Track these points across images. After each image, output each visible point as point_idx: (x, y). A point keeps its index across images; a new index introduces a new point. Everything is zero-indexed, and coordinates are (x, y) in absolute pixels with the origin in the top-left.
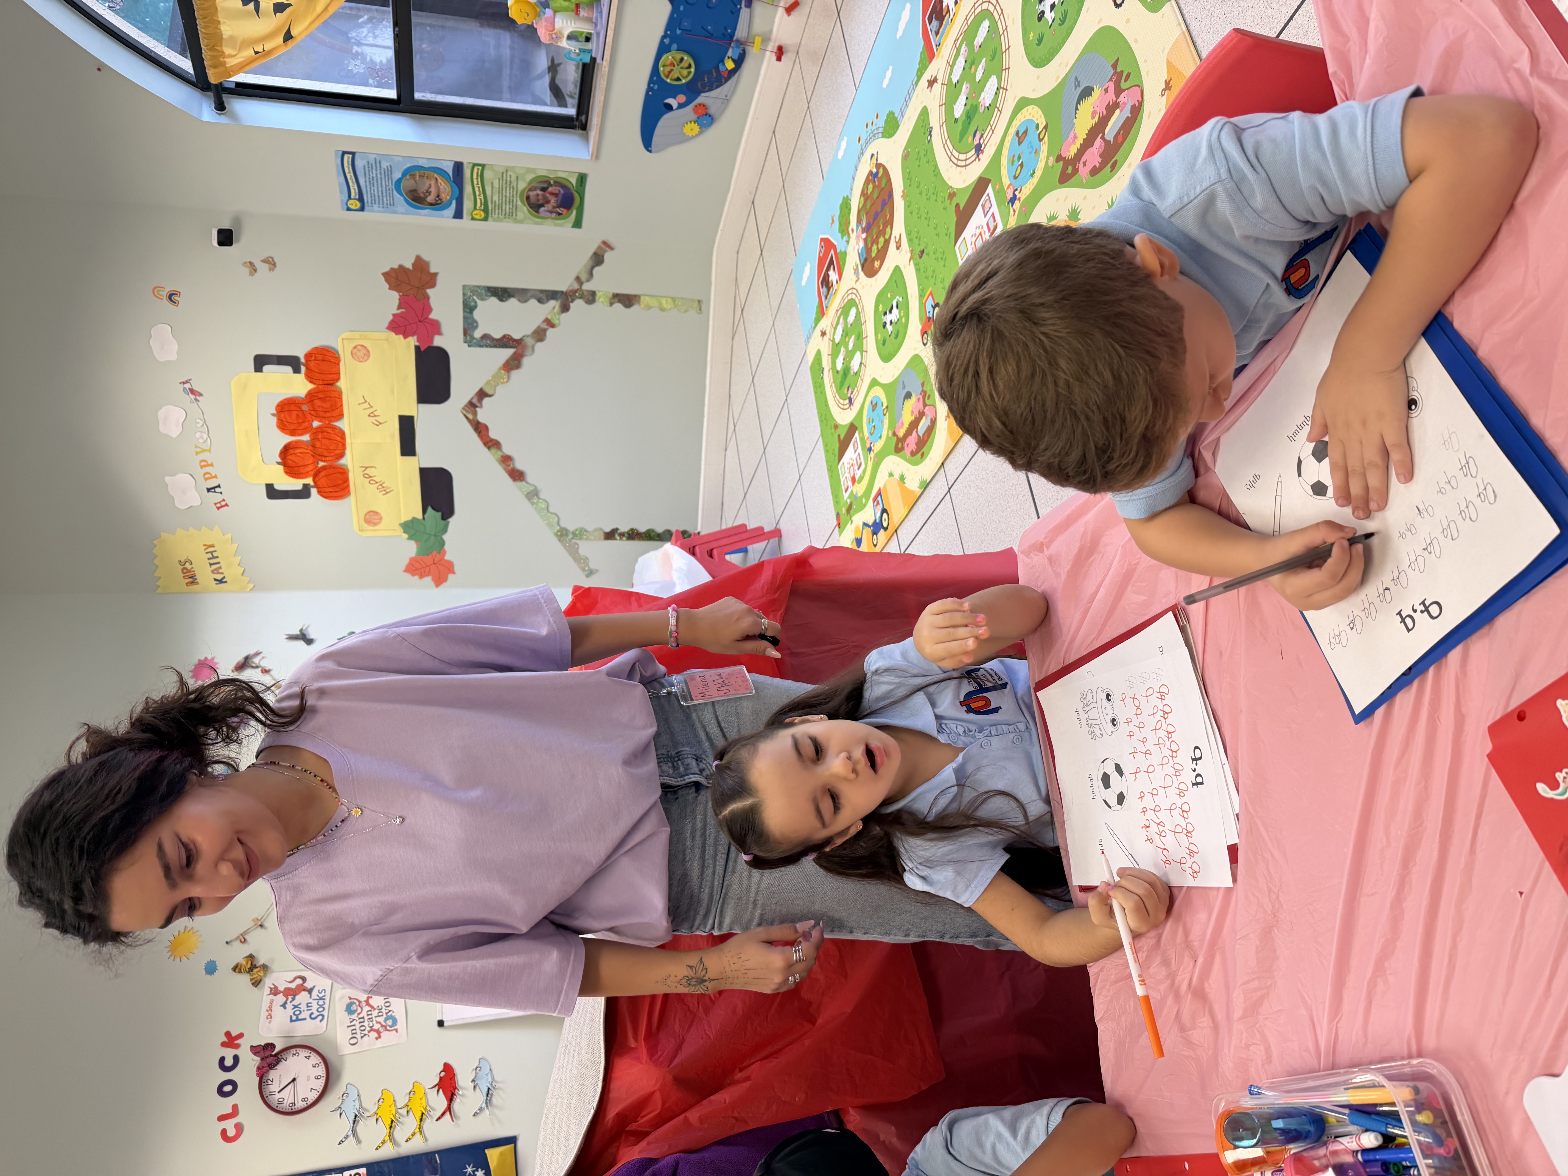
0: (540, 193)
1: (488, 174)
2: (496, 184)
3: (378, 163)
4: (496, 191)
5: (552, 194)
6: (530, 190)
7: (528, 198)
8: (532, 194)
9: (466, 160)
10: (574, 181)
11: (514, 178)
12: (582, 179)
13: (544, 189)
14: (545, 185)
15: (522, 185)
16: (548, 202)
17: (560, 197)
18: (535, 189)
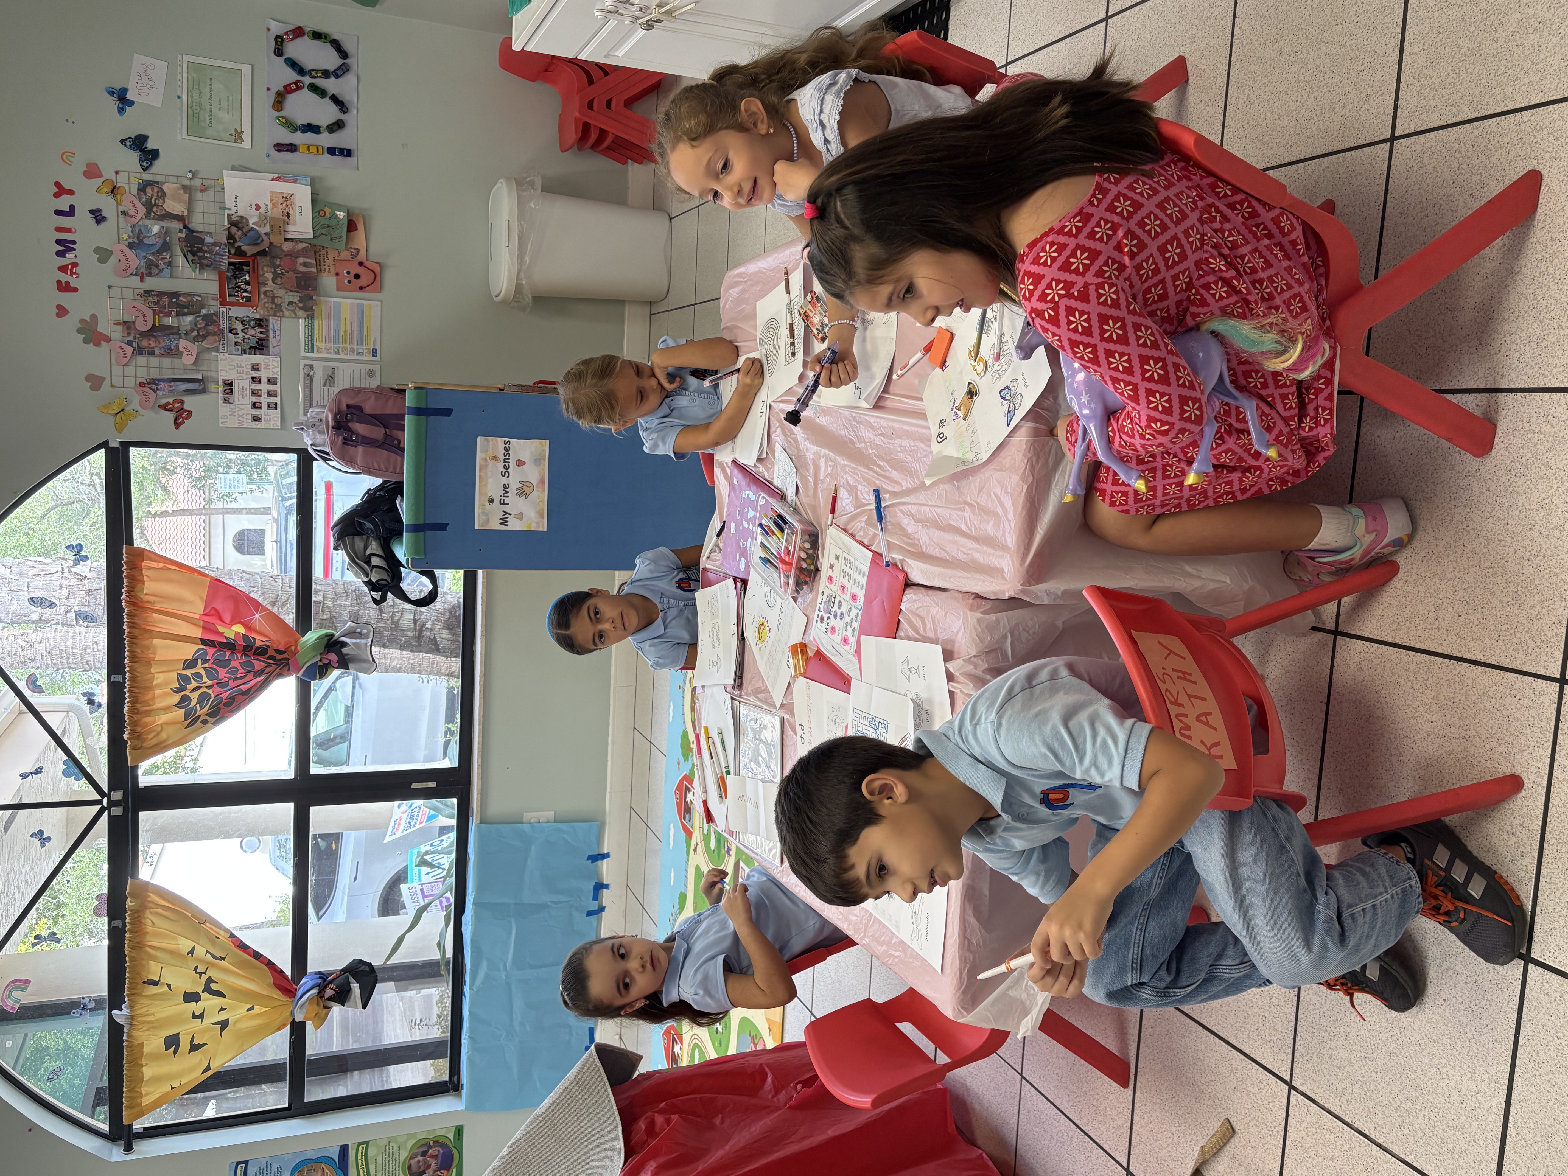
0: (421, 1158)
1: (372, 1152)
2: (379, 1161)
3: (269, 1165)
4: (379, 1168)
5: (432, 1156)
6: (412, 1158)
7: (410, 1167)
8: (413, 1162)
9: (351, 1142)
10: (451, 1136)
11: (396, 1148)
12: (459, 1131)
13: (424, 1154)
14: (425, 1149)
15: (404, 1154)
16: (429, 1167)
17: (440, 1157)
18: (416, 1156)
